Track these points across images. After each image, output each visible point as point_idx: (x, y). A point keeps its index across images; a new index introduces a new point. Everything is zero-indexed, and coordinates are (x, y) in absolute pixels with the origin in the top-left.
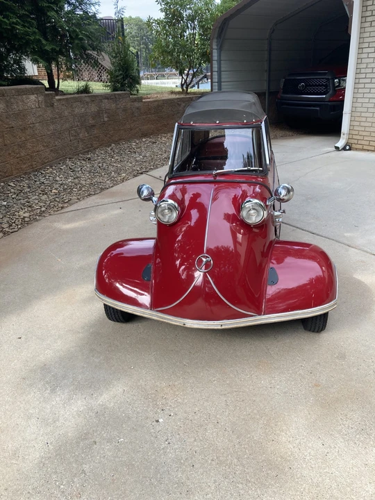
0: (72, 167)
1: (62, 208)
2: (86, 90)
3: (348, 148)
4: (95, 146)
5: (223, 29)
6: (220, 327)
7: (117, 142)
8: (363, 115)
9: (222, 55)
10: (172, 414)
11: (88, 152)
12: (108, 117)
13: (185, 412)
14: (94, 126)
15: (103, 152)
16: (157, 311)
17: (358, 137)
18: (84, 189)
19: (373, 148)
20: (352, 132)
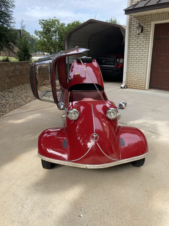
0: (4, 95)
1: (2, 115)
2: (7, 60)
3: (126, 87)
4: (13, 85)
5: (69, 37)
6: (103, 167)
7: (23, 84)
8: (131, 74)
9: (69, 47)
10: (86, 212)
11: (9, 88)
12: (19, 72)
13: (92, 210)
14: (12, 76)
15: (17, 88)
16: (72, 162)
17: (130, 83)
18: (11, 106)
19: (136, 88)
20: (128, 81)
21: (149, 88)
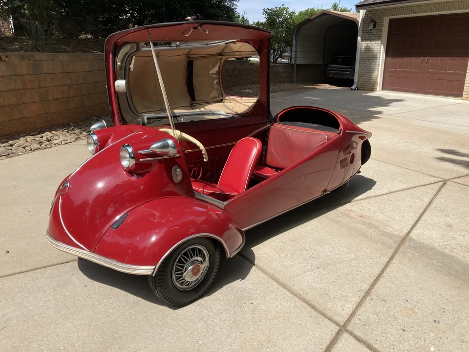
3: (357, 89)
8: (363, 73)
17: (362, 84)
19: (367, 89)
20: (359, 82)
21: (382, 90)
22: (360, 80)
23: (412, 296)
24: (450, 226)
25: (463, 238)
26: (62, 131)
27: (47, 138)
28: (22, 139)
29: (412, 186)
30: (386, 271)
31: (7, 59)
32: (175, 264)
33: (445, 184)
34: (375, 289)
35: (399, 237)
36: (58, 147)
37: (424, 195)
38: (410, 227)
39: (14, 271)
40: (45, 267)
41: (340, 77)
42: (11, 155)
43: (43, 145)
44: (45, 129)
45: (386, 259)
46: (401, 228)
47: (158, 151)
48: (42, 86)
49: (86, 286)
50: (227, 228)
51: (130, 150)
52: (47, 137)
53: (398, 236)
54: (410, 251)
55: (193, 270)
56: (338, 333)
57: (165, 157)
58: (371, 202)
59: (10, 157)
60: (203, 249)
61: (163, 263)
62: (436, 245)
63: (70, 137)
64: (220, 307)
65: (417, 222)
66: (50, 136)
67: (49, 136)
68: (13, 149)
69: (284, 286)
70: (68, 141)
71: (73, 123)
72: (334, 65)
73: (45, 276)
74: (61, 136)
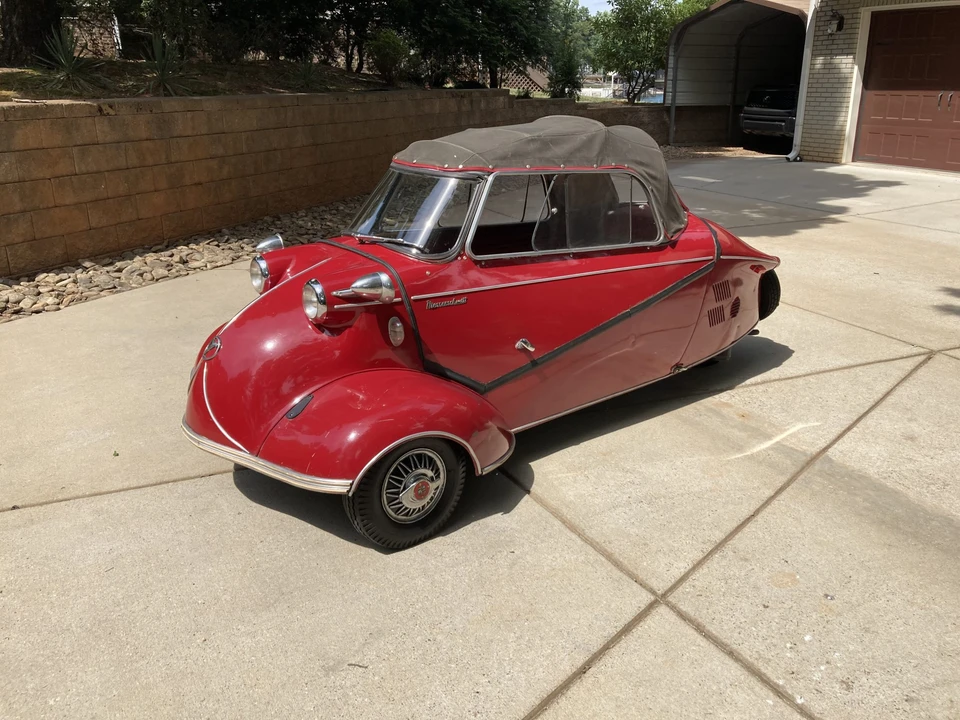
3: (799, 159)
8: (814, 126)
17: (809, 149)
19: (821, 159)
20: (804, 144)
21: (853, 161)
22: (808, 140)
23: (798, 554)
24: (912, 438)
25: (930, 460)
26: (208, 244)
27: (181, 258)
28: (138, 258)
29: (859, 361)
30: (763, 512)
31: (112, 112)
32: (388, 476)
33: (929, 358)
34: (734, 541)
35: (805, 455)
36: (200, 275)
37: (880, 379)
38: (832, 437)
39: (126, 484)
40: (174, 481)
41: (767, 133)
42: (119, 288)
43: (174, 271)
44: (177, 241)
45: (769, 493)
46: (814, 439)
47: (365, 293)
48: (173, 160)
49: (239, 513)
50: (482, 427)
51: (319, 289)
52: (182, 254)
53: (804, 453)
54: (819, 479)
55: (416, 489)
56: (651, 606)
57: (377, 302)
58: (770, 390)
59: (117, 292)
60: (436, 459)
61: (365, 476)
62: (872, 472)
63: (222, 255)
64: (457, 555)
65: (849, 429)
66: (186, 253)
67: (184, 254)
68: (123, 277)
69: (573, 528)
70: (219, 264)
71: (228, 228)
72: (755, 109)
73: (176, 495)
74: (206, 253)
